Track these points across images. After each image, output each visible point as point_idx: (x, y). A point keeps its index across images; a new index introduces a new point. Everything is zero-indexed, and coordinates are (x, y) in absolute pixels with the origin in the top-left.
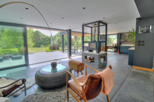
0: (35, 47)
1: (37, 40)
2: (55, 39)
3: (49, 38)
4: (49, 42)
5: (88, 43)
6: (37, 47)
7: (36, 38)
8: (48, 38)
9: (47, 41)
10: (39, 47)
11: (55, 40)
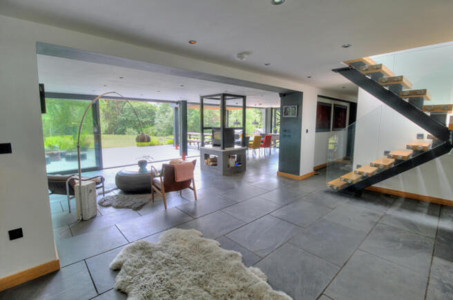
0: (110, 133)
1: (115, 112)
2: (166, 111)
3: (149, 108)
4: (149, 119)
5: (211, 130)
6: (115, 134)
7: (113, 108)
8: (147, 107)
9: (144, 117)
10: (123, 132)
11: (167, 114)
